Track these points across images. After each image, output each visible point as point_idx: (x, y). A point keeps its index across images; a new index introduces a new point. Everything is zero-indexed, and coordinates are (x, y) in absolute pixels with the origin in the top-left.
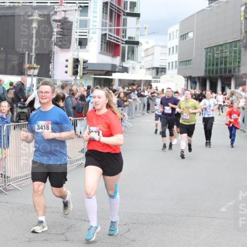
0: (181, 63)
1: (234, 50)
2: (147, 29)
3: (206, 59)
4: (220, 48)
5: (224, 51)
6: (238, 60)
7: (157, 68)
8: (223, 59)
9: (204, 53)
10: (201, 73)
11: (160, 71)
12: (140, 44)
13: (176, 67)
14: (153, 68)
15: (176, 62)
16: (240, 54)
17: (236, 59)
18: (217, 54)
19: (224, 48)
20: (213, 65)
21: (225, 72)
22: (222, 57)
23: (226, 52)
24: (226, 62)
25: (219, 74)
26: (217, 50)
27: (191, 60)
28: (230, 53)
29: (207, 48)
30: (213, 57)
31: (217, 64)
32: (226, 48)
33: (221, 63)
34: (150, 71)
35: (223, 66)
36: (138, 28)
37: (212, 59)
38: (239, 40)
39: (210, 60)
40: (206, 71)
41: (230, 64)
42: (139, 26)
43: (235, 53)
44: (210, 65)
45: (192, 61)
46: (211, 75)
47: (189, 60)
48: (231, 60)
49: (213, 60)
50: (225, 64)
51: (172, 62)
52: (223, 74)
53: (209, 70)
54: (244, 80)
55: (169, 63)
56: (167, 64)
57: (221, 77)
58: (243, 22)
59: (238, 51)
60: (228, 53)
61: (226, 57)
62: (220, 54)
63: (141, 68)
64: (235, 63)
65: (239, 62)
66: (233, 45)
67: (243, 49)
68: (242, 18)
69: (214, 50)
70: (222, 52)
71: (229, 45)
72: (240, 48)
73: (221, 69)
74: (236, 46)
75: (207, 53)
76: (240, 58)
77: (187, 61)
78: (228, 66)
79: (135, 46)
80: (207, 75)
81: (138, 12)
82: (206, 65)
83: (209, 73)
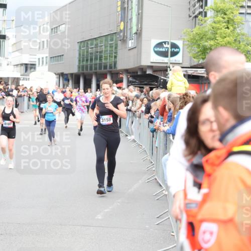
0: (52, 59)
1: (110, 44)
2: (14, 21)
3: (80, 54)
4: (95, 42)
5: (99, 45)
6: (114, 54)
7: (26, 64)
8: (98, 54)
9: (77, 48)
10: (74, 70)
11: (29, 67)
12: (6, 38)
13: (47, 63)
14: (22, 65)
15: (47, 57)
16: (116, 48)
17: (112, 53)
18: (91, 48)
19: (99, 41)
20: (87, 60)
21: (100, 68)
22: (97, 52)
23: (101, 46)
24: (101, 57)
25: (93, 71)
26: (92, 44)
27: (63, 55)
28: (105, 47)
29: (81, 42)
30: (87, 52)
31: (91, 60)
32: (101, 42)
33: (96, 59)
34: (19, 68)
35: (98, 62)
36: (5, 21)
37: (85, 53)
38: (115, 33)
39: (83, 55)
40: (79, 67)
41: (106, 59)
42: (6, 19)
43: (111, 47)
44: (83, 61)
45: (63, 57)
46: (85, 71)
47: (60, 56)
48: (106, 55)
49: (87, 55)
50: (101, 60)
51: (43, 58)
52: (98, 70)
53: (83, 67)
54: (121, 76)
55: (39, 59)
56: (37, 60)
57: (96, 74)
58: (120, 13)
59: (114, 45)
60: (103, 47)
61: (101, 52)
62: (94, 49)
63: (8, 65)
64: (111, 58)
65: (115, 57)
66: (109, 38)
67: (119, 43)
68: (119, 9)
69: (87, 44)
70: (96, 46)
71: (104, 38)
72: (116, 41)
73: (96, 64)
74: (112, 40)
75: (80, 48)
76: (116, 53)
77: (58, 56)
78: (103, 61)
79: (2, 40)
80: (81, 71)
81: (5, 3)
82: (79, 61)
83: (83, 70)
